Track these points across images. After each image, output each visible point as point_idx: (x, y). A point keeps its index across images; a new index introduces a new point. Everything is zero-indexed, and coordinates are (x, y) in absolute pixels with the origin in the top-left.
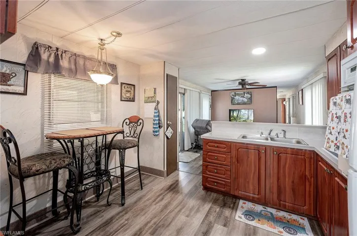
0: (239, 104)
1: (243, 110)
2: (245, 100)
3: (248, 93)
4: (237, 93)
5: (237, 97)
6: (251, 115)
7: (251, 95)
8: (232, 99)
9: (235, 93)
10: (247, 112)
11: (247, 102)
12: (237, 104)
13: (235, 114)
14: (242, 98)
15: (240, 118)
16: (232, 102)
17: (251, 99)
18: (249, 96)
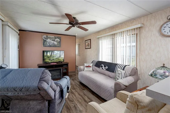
0: (50, 46)
1: (55, 52)
2: (56, 43)
3: (58, 38)
4: (48, 36)
5: (48, 40)
6: (62, 54)
7: (60, 39)
8: (45, 41)
9: (47, 36)
10: (59, 53)
11: (57, 45)
12: (49, 46)
13: (49, 54)
14: (53, 42)
15: (53, 57)
16: (43, 44)
17: (60, 42)
18: (59, 40)
